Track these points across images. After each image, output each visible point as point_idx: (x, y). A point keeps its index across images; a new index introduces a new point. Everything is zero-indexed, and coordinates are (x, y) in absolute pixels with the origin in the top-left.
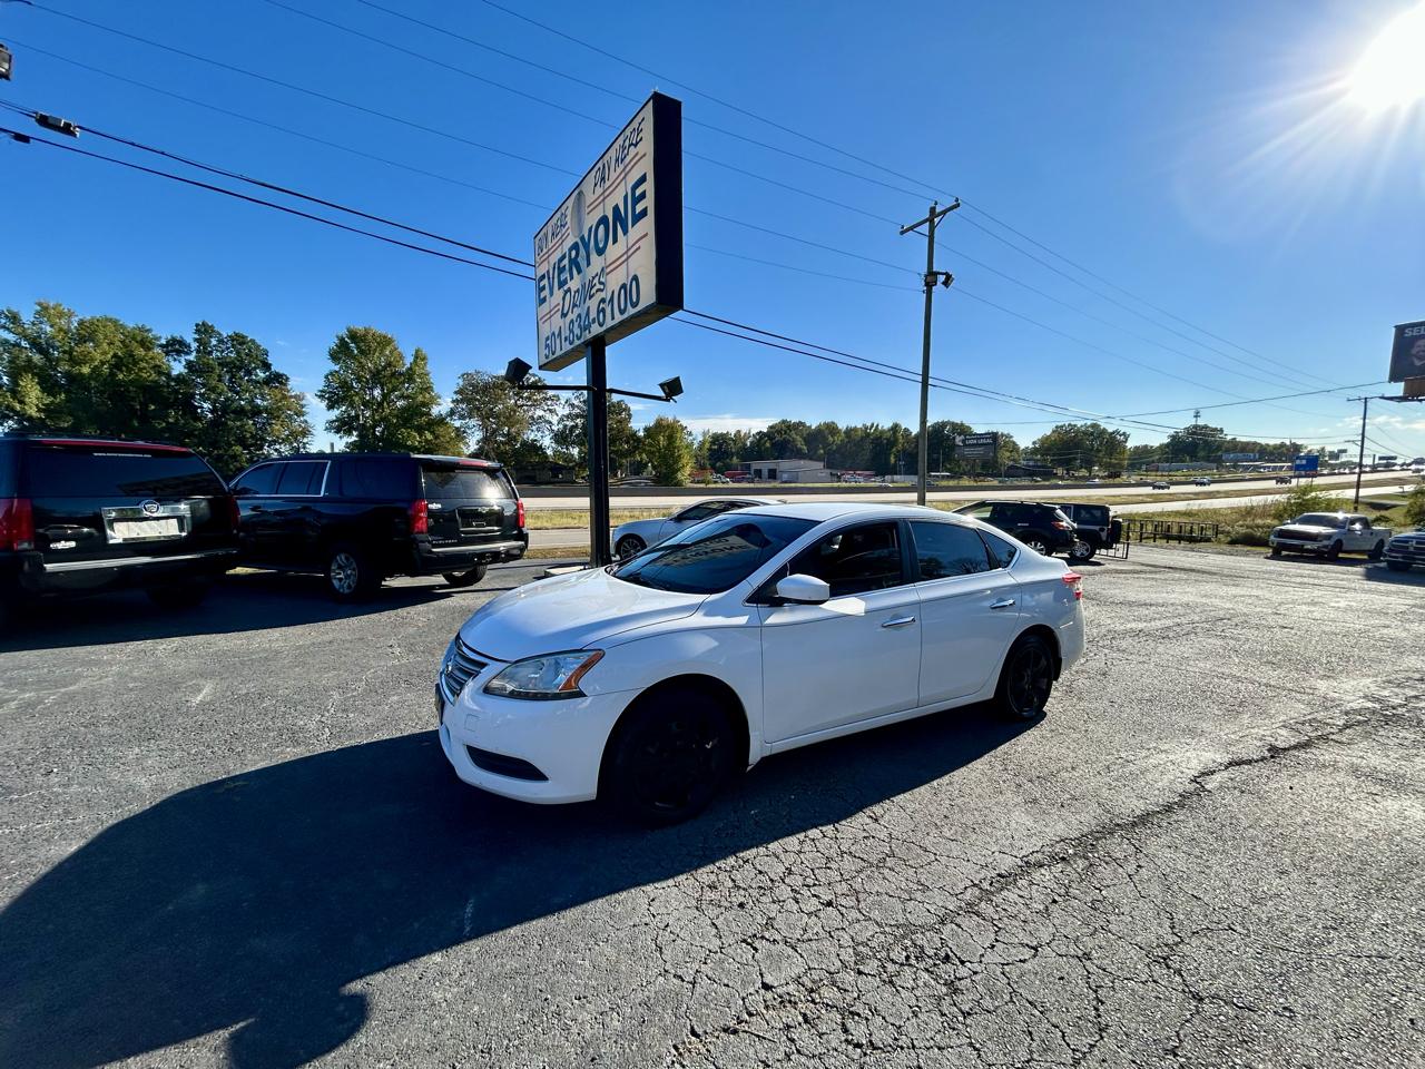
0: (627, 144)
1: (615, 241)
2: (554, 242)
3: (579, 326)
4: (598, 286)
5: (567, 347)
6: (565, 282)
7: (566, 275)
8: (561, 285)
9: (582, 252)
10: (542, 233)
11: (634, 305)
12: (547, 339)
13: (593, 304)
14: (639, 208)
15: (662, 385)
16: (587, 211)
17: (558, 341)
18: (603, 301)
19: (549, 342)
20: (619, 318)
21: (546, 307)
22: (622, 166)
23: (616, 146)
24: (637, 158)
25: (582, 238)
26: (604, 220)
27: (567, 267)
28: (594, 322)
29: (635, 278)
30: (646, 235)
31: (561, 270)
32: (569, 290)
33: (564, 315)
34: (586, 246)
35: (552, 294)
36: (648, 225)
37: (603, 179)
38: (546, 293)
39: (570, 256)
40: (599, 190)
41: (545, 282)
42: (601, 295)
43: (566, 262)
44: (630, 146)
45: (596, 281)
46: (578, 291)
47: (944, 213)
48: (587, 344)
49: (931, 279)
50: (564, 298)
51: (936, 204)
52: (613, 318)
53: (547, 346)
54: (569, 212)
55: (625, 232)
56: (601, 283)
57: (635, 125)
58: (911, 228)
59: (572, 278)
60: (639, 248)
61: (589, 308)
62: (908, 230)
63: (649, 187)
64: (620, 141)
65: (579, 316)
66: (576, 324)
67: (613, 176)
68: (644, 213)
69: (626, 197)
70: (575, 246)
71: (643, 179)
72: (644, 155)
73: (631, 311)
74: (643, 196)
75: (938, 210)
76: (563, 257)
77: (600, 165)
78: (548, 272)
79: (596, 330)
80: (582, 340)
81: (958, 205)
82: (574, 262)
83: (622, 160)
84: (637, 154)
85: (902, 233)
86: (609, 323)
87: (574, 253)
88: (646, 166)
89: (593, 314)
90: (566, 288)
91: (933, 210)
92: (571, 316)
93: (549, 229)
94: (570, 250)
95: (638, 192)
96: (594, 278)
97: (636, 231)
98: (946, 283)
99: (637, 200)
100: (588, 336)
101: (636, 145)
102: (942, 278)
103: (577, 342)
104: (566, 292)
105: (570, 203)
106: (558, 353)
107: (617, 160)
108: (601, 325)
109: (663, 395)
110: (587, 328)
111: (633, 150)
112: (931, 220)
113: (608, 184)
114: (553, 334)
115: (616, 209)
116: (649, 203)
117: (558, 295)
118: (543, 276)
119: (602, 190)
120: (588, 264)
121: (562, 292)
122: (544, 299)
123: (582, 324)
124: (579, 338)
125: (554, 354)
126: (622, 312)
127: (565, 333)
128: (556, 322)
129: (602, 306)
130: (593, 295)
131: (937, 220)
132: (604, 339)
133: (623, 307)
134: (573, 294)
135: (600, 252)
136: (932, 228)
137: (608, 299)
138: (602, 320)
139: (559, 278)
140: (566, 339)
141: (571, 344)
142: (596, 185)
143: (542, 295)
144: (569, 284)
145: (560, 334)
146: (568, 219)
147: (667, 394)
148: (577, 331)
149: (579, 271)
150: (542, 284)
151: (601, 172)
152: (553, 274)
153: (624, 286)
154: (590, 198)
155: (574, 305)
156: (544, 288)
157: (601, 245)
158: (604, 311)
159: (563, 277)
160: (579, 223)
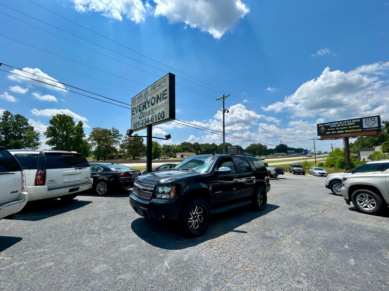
0: (161, 82)
1: (157, 103)
2: (138, 101)
3: (145, 121)
4: (152, 112)
5: (141, 126)
6: (141, 110)
8: (140, 111)
9: (147, 104)
10: (134, 98)
11: (162, 118)
12: (134, 124)
13: (150, 117)
15: (166, 136)
16: (149, 95)
17: (138, 124)
18: (153, 116)
19: (135, 124)
20: (158, 120)
21: (134, 116)
22: (160, 87)
23: (158, 82)
24: (164, 86)
25: (147, 101)
26: (154, 98)
27: (142, 107)
29: (163, 112)
30: (167, 103)
31: (140, 107)
32: (142, 112)
33: (140, 118)
34: (148, 103)
35: (137, 113)
36: (167, 100)
37: (154, 88)
38: (135, 112)
39: (143, 104)
40: (152, 91)
41: (135, 110)
42: (152, 115)
43: (142, 106)
44: (162, 83)
45: (151, 111)
46: (145, 113)
47: (226, 97)
48: (147, 126)
49: (224, 111)
50: (140, 114)
51: (224, 94)
52: (156, 120)
53: (134, 125)
54: (143, 94)
55: (160, 101)
57: (164, 78)
58: (219, 99)
59: (143, 110)
60: (164, 105)
61: (148, 117)
62: (218, 100)
63: (168, 92)
64: (159, 81)
65: (145, 119)
66: (144, 121)
67: (157, 88)
69: (161, 94)
70: (145, 103)
71: (166, 90)
72: (166, 85)
73: (161, 119)
74: (166, 94)
75: (225, 96)
76: (141, 104)
77: (153, 85)
78: (136, 107)
79: (150, 122)
80: (146, 125)
82: (145, 106)
83: (160, 85)
85: (217, 100)
86: (155, 121)
87: (144, 104)
88: (167, 87)
89: (150, 119)
90: (141, 112)
91: (224, 96)
92: (142, 119)
93: (137, 97)
95: (164, 93)
97: (163, 101)
98: (228, 112)
99: (164, 95)
100: (147, 124)
101: (164, 83)
102: (226, 111)
103: (144, 125)
104: (141, 113)
105: (144, 92)
106: (138, 127)
107: (158, 85)
108: (152, 122)
109: (166, 138)
110: (148, 122)
111: (163, 84)
112: (224, 98)
113: (155, 90)
114: (137, 122)
115: (158, 96)
116: (168, 95)
117: (139, 113)
118: (134, 108)
119: (154, 91)
120: (149, 107)
121: (140, 113)
122: (134, 114)
123: (146, 121)
124: (145, 124)
125: (136, 127)
126: (159, 119)
127: (141, 122)
128: (138, 120)
129: (153, 117)
130: (150, 114)
131: (225, 98)
132: (152, 125)
133: (159, 118)
134: (143, 113)
135: (153, 105)
136: (224, 100)
137: (154, 116)
138: (152, 121)
139: (139, 109)
140: (141, 124)
141: (142, 125)
142: (152, 89)
143: (133, 113)
144: (142, 111)
145: (139, 123)
146: (143, 96)
147: (167, 138)
148: (144, 122)
149: (146, 108)
150: (133, 110)
151: (153, 87)
152: (137, 109)
153: (160, 113)
154: (150, 92)
155: (144, 116)
156: (134, 111)
157: (153, 103)
158: (153, 118)
159: (140, 109)
160: (146, 98)
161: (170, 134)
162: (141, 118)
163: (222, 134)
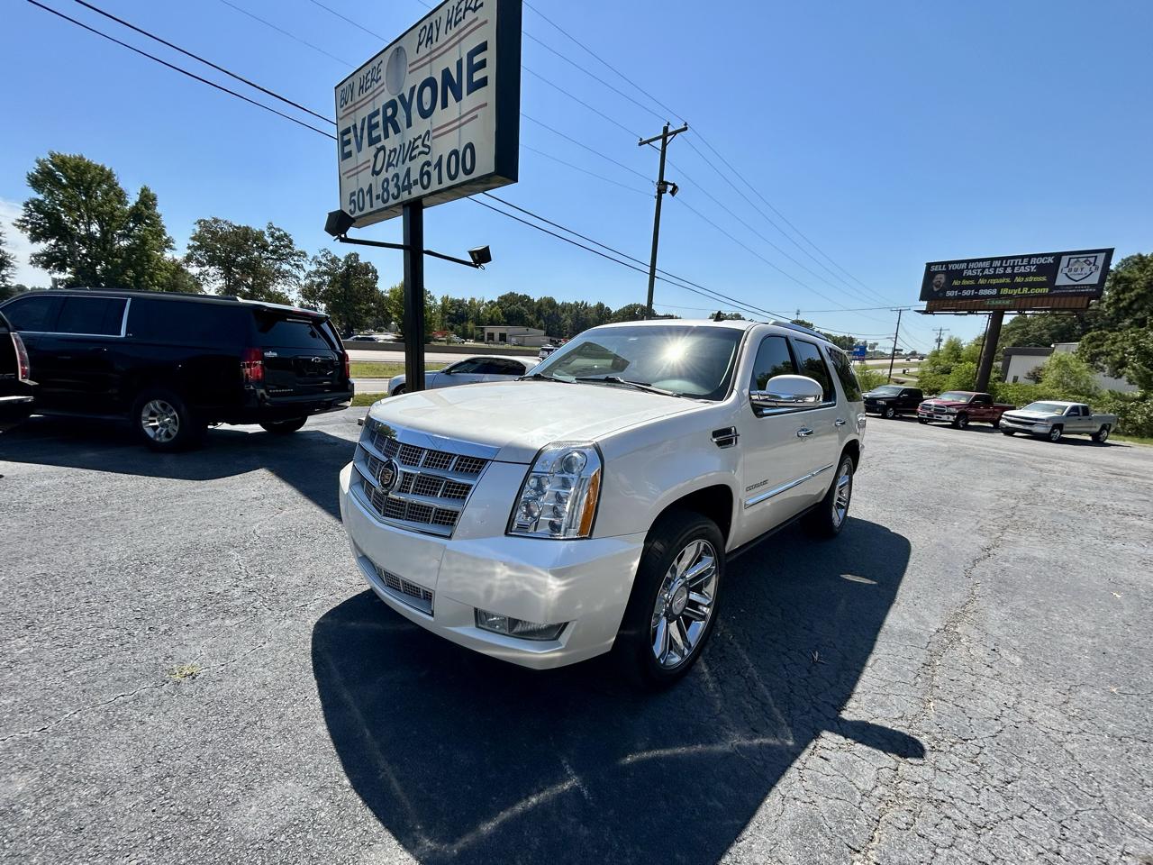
0: (463, 6)
1: (445, 105)
2: (362, 96)
3: (397, 186)
4: (422, 149)
5: (379, 204)
6: (378, 139)
7: (379, 132)
8: (372, 142)
9: (401, 112)
10: (346, 84)
11: (467, 172)
12: (353, 194)
13: (416, 167)
14: (477, 76)
15: (472, 253)
16: (409, 69)
17: (367, 198)
18: (428, 164)
19: (355, 198)
20: (447, 182)
21: (350, 163)
22: (455, 30)
24: (475, 25)
25: (402, 97)
26: (430, 82)
27: (381, 124)
28: (416, 182)
29: (470, 146)
30: (486, 105)
31: (373, 127)
32: (383, 148)
33: (376, 173)
34: (407, 107)
35: (359, 149)
36: (488, 94)
37: (430, 39)
38: (352, 147)
39: (385, 112)
40: (424, 50)
41: (351, 135)
42: (423, 159)
43: (379, 118)
44: (466, 9)
45: (419, 142)
46: (395, 150)
47: (675, 133)
48: (405, 205)
49: (662, 186)
50: (376, 156)
51: (669, 124)
52: (440, 182)
53: (352, 202)
54: (383, 67)
55: (458, 98)
56: (424, 145)
58: (648, 142)
59: (387, 136)
60: (476, 117)
61: (409, 169)
62: (645, 143)
63: (491, 55)
65: (397, 176)
66: (392, 184)
67: (443, 38)
68: (484, 82)
69: (459, 63)
70: (392, 104)
71: (483, 47)
72: (486, 22)
73: (462, 178)
74: (483, 64)
75: (670, 130)
76: (376, 113)
77: (426, 23)
78: (355, 126)
79: (417, 191)
80: (399, 200)
81: (686, 129)
82: (391, 121)
83: (456, 24)
84: (477, 19)
85: (640, 144)
86: (435, 186)
87: (390, 112)
88: (489, 34)
89: (415, 175)
90: (379, 145)
91: (666, 129)
92: (384, 175)
93: (356, 80)
94: (386, 107)
95: (476, 60)
96: (415, 140)
97: (469, 101)
98: (673, 193)
99: (473, 68)
100: (405, 196)
101: (475, 9)
102: (670, 188)
103: (392, 202)
104: (379, 150)
105: (386, 57)
106: (368, 209)
107: (449, 22)
108: (425, 188)
109: (471, 261)
110: (408, 188)
111: (470, 15)
112: (664, 138)
113: (435, 45)
114: (362, 190)
115: (446, 73)
116: (490, 72)
117: (368, 152)
118: (347, 131)
119: (428, 51)
120: (409, 125)
121: (373, 149)
122: (349, 155)
123: (400, 184)
124: (395, 198)
125: (361, 210)
126: (452, 178)
127: (377, 190)
128: (366, 179)
129: (426, 168)
130: (415, 157)
131: (669, 138)
132: (425, 202)
133: (453, 173)
134: (388, 152)
135: (425, 114)
136: (664, 145)
137: (435, 162)
138: (425, 182)
139: (370, 134)
140: (378, 197)
141: (384, 202)
142: (420, 44)
143: (347, 149)
144: (383, 142)
145: (370, 191)
146: (383, 74)
147: (475, 261)
148: (393, 190)
149: (397, 130)
150: (346, 138)
151: (426, 30)
152: (362, 129)
153: (455, 152)
154: (412, 56)
155: (390, 164)
156: (349, 142)
157: (427, 107)
158: (428, 174)
159: (375, 134)
160: (397, 81)
161: (487, 248)
162: (378, 173)
163: (648, 270)
